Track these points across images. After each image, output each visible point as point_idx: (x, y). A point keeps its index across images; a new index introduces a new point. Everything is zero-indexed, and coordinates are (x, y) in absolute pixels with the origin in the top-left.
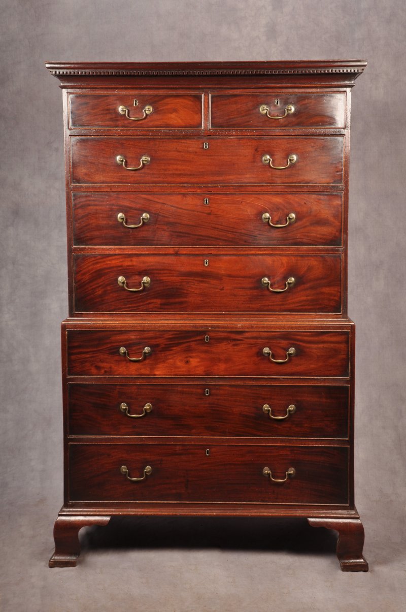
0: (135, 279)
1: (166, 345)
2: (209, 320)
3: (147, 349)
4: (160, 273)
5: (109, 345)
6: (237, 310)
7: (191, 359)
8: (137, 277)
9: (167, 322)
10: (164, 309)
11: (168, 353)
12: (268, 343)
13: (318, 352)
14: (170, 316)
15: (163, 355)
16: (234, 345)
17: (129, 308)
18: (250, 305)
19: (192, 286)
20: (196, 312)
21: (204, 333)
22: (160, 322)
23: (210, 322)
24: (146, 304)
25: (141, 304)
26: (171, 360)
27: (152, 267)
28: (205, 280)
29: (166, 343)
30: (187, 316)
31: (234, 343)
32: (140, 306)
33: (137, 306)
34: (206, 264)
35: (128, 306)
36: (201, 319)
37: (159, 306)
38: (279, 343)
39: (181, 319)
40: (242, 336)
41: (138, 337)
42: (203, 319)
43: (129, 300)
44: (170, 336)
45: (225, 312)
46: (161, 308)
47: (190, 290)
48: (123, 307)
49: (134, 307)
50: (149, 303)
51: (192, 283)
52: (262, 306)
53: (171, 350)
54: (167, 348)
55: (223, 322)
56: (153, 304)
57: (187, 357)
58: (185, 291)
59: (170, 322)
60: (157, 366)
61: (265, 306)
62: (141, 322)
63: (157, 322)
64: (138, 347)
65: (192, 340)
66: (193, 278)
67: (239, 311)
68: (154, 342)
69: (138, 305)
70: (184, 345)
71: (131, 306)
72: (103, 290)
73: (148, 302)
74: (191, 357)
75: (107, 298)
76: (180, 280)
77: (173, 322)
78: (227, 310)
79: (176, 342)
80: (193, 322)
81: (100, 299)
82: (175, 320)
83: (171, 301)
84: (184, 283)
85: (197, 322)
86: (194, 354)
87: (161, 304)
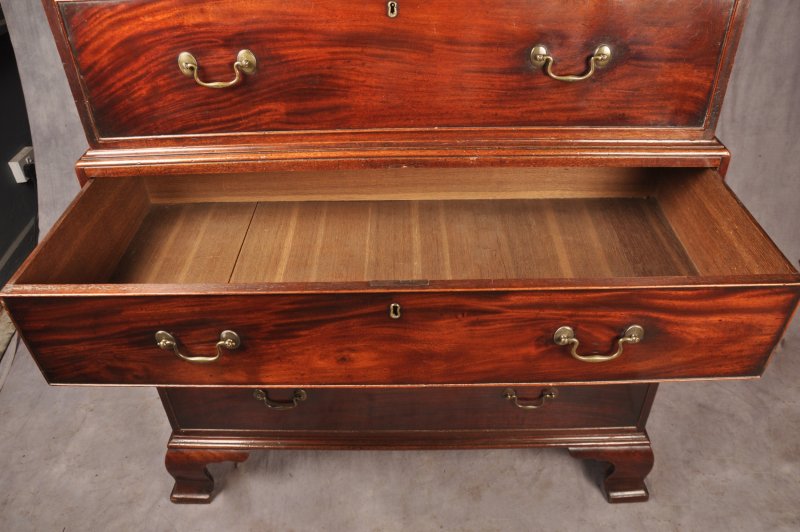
0: (218, 57)
2: (403, 145)
4: (278, 40)
6: (469, 121)
8: (222, 52)
9: (304, 155)
10: (297, 124)
14: (310, 138)
17: (215, 123)
18: (500, 112)
19: (358, 68)
20: (371, 128)
21: (388, 297)
22: (290, 155)
23: (404, 153)
24: (252, 115)
25: (242, 115)
27: (255, 26)
28: (389, 52)
30: (352, 137)
31: (474, 318)
32: (240, 119)
33: (234, 120)
34: (392, 11)
35: (211, 120)
36: (384, 145)
37: (285, 117)
39: (337, 146)
42: (390, 145)
43: (213, 106)
45: (439, 126)
46: (289, 123)
47: (354, 78)
48: (203, 122)
49: (229, 121)
50: (260, 113)
51: (359, 62)
52: (526, 112)
55: (434, 153)
56: (268, 114)
58: (342, 82)
59: (312, 155)
61: (533, 112)
62: (245, 157)
63: (283, 156)
66: (360, 50)
67: (472, 125)
69: (236, 116)
71: (218, 119)
72: (149, 86)
73: (257, 110)
75: (161, 104)
76: (329, 56)
77: (319, 155)
78: (445, 122)
80: (367, 154)
81: (145, 108)
82: (324, 147)
83: (311, 104)
84: (339, 62)
85: (376, 153)
87: (288, 114)
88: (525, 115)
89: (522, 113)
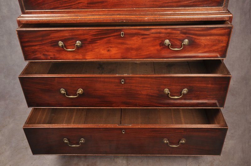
1: (91, 39)
2: (124, 14)
3: (78, 43)
5: (50, 40)
6: (145, 6)
7: (111, 49)
9: (93, 17)
10: (91, 7)
11: (94, 45)
12: (168, 36)
13: (205, 42)
14: (95, 12)
15: (90, 46)
16: (143, 38)
17: (64, 6)
18: (155, 3)
20: (114, 9)
22: (88, 17)
23: (125, 17)
24: (76, 4)
25: (73, 4)
26: (97, 50)
29: (92, 38)
30: (108, 12)
32: (72, 5)
33: (70, 6)
35: (63, 5)
36: (118, 14)
37: (87, 5)
38: (177, 36)
39: (103, 15)
40: (149, 32)
41: (71, 34)
42: (120, 14)
44: (94, 33)
45: (136, 8)
46: (88, 7)
48: (60, 6)
49: (68, 6)
50: (79, 3)
52: (163, 3)
53: (96, 43)
54: (93, 41)
56: (81, 4)
57: (108, 47)
59: (95, 17)
60: (87, 53)
61: (165, 3)
62: (74, 18)
63: (86, 17)
64: (72, 41)
65: (111, 35)
67: (146, 8)
68: (82, 37)
69: (71, 4)
70: (105, 39)
71: (65, 5)
73: (78, 2)
74: (111, 47)
77: (98, 17)
78: (137, 7)
79: (99, 37)
80: (112, 17)
82: (99, 15)
85: (115, 17)
86: (113, 45)
87: (87, 4)
88: (163, 4)
89: (162, 3)
